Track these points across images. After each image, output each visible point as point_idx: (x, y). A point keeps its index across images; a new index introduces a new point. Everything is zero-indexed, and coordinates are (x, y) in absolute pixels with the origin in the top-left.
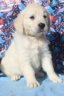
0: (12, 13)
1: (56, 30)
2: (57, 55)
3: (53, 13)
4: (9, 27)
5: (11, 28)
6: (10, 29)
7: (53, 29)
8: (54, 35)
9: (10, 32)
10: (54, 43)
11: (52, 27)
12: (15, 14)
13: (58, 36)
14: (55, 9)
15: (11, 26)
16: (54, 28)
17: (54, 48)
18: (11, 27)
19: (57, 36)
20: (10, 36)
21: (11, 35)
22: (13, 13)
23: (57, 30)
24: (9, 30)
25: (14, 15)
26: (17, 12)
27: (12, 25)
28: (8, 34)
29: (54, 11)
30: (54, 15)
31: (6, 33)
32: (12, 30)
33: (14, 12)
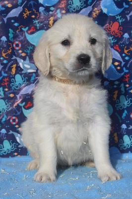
0: (21, 11)
1: (124, 55)
2: (124, 115)
3: (117, 16)
4: (13, 45)
5: (17, 48)
6: (13, 49)
7: (117, 53)
8: (119, 68)
9: (14, 58)
10: (119, 85)
11: (115, 48)
12: (28, 12)
13: (127, 71)
14: (123, 6)
15: (17, 42)
16: (120, 50)
17: (118, 98)
18: (17, 45)
19: (126, 69)
20: (14, 66)
21: (17, 63)
22: (24, 11)
23: (125, 57)
24: (10, 51)
25: (25, 15)
26: (32, 10)
27: (19, 41)
28: (9, 62)
29: (120, 10)
30: (120, 21)
31: (5, 59)
32: (20, 51)
33: (26, 9)
